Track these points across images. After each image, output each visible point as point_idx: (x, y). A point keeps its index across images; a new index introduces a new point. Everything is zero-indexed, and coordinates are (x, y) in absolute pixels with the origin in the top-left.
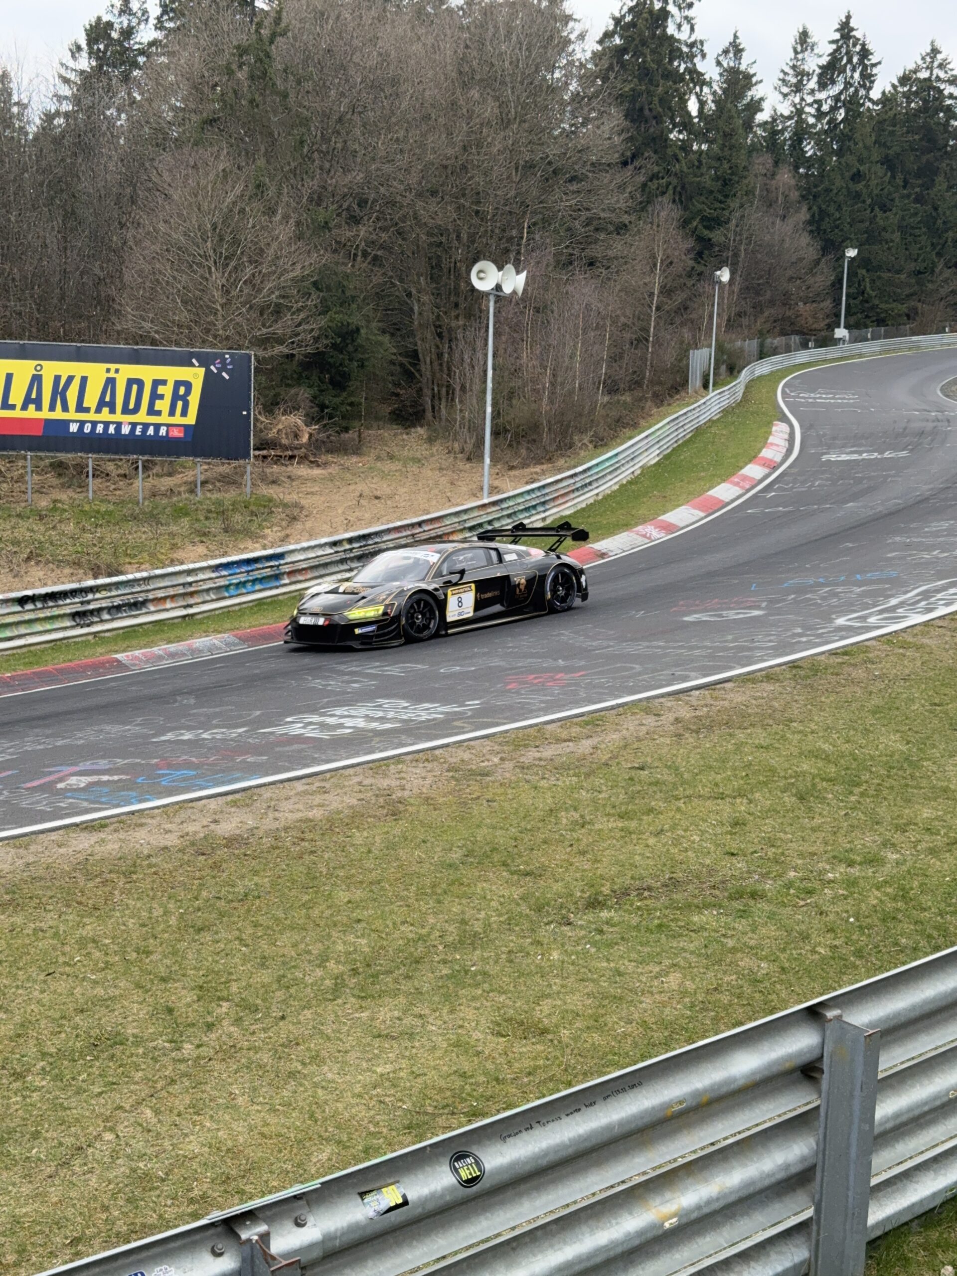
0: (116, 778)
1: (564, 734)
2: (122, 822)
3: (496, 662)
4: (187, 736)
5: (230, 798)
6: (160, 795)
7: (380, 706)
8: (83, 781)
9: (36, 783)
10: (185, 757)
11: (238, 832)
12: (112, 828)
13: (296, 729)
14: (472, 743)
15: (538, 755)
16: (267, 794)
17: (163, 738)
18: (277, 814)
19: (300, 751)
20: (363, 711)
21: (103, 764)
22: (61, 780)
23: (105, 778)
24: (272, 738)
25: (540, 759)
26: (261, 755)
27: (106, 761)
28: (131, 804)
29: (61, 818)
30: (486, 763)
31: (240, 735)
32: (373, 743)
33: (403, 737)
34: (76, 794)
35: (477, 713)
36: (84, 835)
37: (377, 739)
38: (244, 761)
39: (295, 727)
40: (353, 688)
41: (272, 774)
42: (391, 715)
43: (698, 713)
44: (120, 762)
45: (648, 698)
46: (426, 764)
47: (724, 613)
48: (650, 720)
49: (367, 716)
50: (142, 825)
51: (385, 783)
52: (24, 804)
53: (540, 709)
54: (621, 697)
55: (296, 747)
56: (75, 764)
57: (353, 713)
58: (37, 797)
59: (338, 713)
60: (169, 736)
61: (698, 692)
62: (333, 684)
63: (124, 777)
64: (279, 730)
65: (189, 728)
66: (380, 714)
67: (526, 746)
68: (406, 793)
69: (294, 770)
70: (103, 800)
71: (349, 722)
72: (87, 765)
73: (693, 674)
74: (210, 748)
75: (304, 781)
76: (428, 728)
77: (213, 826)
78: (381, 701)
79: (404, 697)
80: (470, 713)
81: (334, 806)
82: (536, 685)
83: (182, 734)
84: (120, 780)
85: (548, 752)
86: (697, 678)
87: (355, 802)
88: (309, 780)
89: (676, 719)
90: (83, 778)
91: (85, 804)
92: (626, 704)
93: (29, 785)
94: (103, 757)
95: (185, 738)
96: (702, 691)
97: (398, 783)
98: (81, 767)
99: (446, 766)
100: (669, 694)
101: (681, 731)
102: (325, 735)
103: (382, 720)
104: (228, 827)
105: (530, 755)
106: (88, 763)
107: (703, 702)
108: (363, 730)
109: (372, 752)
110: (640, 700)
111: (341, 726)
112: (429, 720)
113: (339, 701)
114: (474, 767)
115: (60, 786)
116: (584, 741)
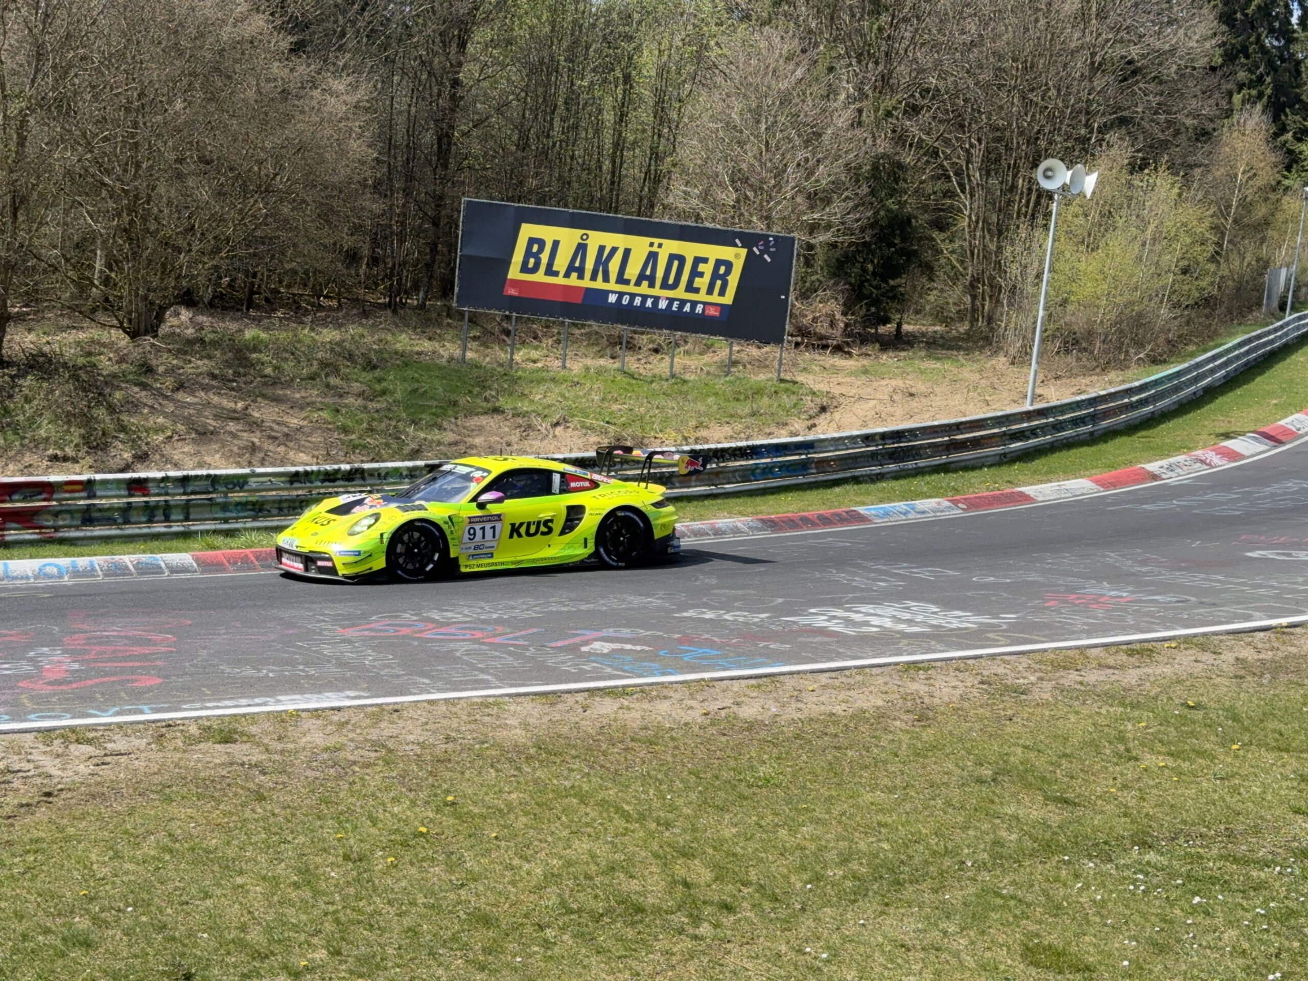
0: (638, 648)
1: (1111, 661)
2: (644, 692)
3: (1033, 577)
4: (709, 615)
5: (753, 682)
6: (682, 670)
7: (908, 608)
8: (606, 647)
9: (559, 644)
10: (708, 636)
11: (760, 718)
12: (635, 696)
13: (820, 621)
14: (1006, 658)
15: (1079, 679)
16: (790, 682)
17: (685, 614)
18: (800, 705)
19: (823, 643)
20: (890, 611)
21: (626, 632)
22: (586, 643)
23: (628, 647)
24: (795, 627)
25: (1081, 683)
26: (783, 642)
27: (628, 630)
28: (655, 675)
29: (585, 680)
30: (1021, 681)
31: (762, 620)
32: (901, 645)
33: (933, 643)
34: (600, 659)
35: (1013, 627)
36: (608, 700)
37: (905, 641)
38: (766, 647)
39: (820, 618)
40: (880, 587)
41: (795, 664)
42: (919, 618)
43: (1261, 656)
44: (643, 633)
45: (1204, 635)
46: (957, 673)
47: (1294, 553)
48: (1207, 657)
49: (894, 617)
50: (665, 697)
51: (914, 687)
52: (550, 662)
53: (1083, 631)
54: (1173, 629)
55: (819, 639)
56: (600, 630)
57: (879, 612)
58: (563, 657)
59: (863, 609)
60: (690, 613)
61: (1262, 634)
62: (858, 581)
63: (647, 648)
64: (802, 620)
65: (712, 608)
66: (908, 616)
67: (1065, 668)
68: (937, 701)
69: (817, 662)
70: (627, 668)
71: (875, 621)
72: (610, 632)
73: (1257, 614)
74: (733, 630)
75: (827, 675)
76: (957, 636)
77: (735, 708)
78: (910, 603)
79: (934, 602)
80: (1005, 627)
81: (859, 704)
82: (1077, 605)
83: (704, 613)
84: (642, 651)
85: (1092, 677)
86: (1261, 619)
87: (880, 703)
88: (833, 674)
89: (1237, 659)
90: (606, 645)
91: (609, 670)
92: (1179, 637)
93: (553, 644)
94: (625, 626)
95: (707, 616)
96: (1268, 634)
97: (926, 689)
98: (606, 633)
99: (979, 678)
100: (1229, 633)
101: (1242, 673)
102: (850, 631)
103: (910, 622)
104: (749, 711)
105: (1071, 678)
106: (611, 630)
107: (1267, 645)
108: (890, 630)
109: (901, 654)
110: (1195, 635)
111: (867, 624)
112: (960, 629)
113: (865, 598)
114: (1009, 682)
115: (584, 649)
116: (1131, 671)
